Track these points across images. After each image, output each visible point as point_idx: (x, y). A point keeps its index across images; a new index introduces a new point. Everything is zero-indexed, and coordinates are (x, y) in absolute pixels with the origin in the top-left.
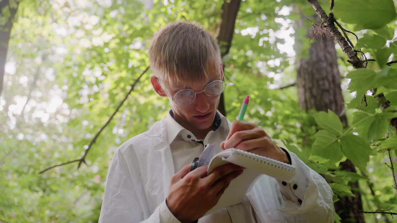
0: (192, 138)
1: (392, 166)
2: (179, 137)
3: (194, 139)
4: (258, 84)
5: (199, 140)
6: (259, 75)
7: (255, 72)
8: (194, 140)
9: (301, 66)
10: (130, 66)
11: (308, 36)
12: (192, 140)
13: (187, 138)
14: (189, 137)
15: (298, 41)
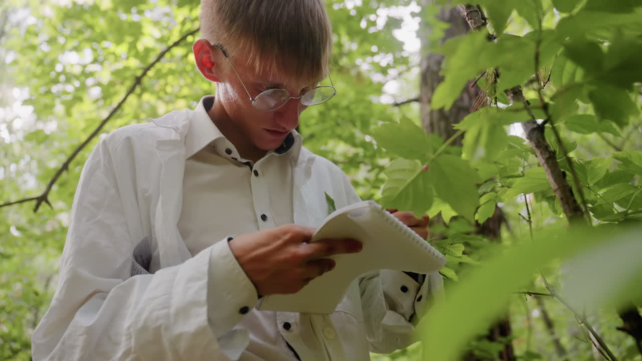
0: (232, 155)
1: (530, 218)
2: (212, 148)
3: (235, 157)
4: (358, 93)
5: (245, 161)
6: (359, 76)
7: (353, 73)
8: (236, 159)
9: (428, 67)
10: (140, 47)
11: (441, 18)
12: (233, 158)
13: (225, 153)
14: (229, 152)
15: (425, 26)
